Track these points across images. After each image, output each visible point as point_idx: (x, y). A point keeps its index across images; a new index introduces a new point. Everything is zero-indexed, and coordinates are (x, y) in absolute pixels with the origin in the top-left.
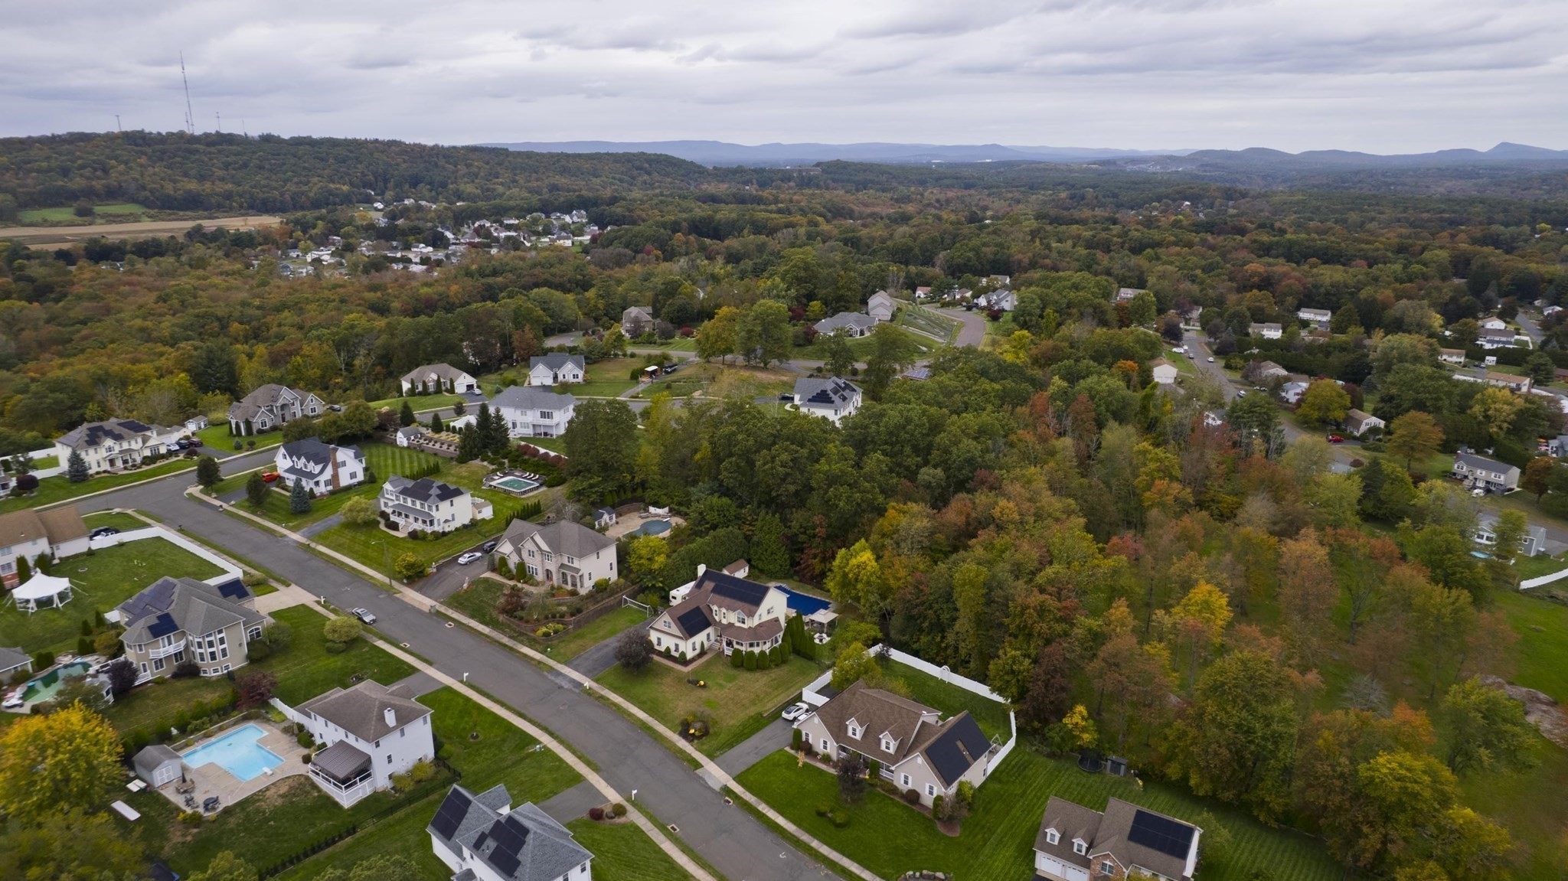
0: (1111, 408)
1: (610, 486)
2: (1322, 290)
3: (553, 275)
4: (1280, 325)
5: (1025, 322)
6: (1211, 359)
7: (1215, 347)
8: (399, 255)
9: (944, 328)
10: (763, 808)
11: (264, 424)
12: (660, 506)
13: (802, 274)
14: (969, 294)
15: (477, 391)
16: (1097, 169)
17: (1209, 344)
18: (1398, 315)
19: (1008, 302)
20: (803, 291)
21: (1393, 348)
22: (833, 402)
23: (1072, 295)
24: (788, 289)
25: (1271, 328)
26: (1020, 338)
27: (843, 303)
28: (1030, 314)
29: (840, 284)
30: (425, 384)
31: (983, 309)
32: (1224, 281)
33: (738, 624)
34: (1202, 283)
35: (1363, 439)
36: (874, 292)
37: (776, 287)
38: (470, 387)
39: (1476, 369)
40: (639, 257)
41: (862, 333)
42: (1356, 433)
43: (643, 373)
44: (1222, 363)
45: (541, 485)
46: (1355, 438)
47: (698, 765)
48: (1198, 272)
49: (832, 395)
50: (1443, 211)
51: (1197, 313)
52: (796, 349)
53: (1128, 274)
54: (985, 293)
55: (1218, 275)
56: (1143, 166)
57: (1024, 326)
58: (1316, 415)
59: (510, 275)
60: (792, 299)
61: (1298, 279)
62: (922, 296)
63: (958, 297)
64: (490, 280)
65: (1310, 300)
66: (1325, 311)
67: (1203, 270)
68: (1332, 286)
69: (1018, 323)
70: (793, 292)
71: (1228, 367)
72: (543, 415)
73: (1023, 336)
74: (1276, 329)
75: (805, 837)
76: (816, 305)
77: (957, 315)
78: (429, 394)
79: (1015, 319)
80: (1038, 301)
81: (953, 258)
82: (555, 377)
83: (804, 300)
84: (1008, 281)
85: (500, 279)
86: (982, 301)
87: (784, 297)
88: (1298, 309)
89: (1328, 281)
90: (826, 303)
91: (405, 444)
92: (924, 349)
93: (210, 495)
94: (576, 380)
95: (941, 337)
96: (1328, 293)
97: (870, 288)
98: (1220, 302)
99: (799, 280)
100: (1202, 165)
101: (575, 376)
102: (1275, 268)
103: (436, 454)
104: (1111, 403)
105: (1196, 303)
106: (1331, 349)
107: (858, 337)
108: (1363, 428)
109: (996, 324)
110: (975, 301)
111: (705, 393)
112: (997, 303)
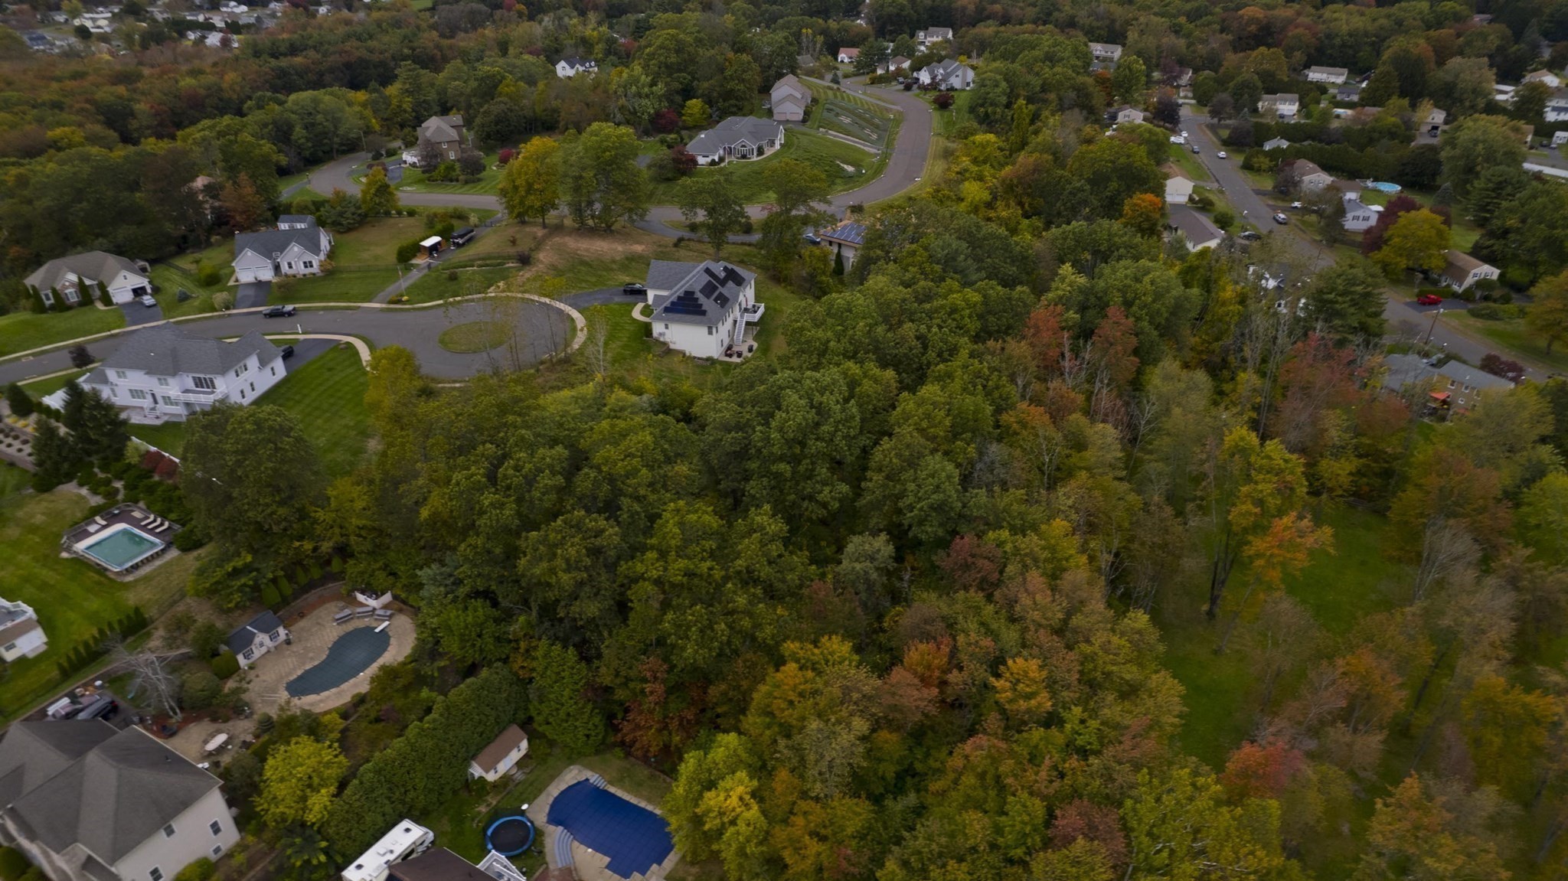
0: (1158, 320)
1: (270, 569)
2: (1337, 41)
3: (371, 51)
4: (1296, 96)
5: (987, 114)
6: (1222, 154)
7: (1225, 134)
8: (201, 18)
9: (877, 127)
12: (377, 594)
13: (673, 59)
14: (906, 65)
15: (148, 300)
17: (1212, 128)
18: (1449, 78)
19: (961, 77)
20: (676, 85)
21: (1476, 142)
22: (704, 313)
23: (1047, 72)
24: (653, 84)
25: (1285, 101)
26: (983, 146)
27: (733, 102)
28: (993, 104)
29: (728, 73)
30: (58, 291)
31: (925, 88)
32: (1214, 32)
34: (1188, 36)
35: (1467, 297)
36: (780, 76)
37: (635, 81)
38: (138, 292)
39: (1546, 152)
40: (498, 13)
41: (760, 152)
42: (1455, 287)
43: (416, 249)
44: (1239, 159)
45: (169, 545)
46: (1455, 295)
48: (1182, 20)
49: (702, 299)
51: (1187, 76)
52: (662, 187)
53: (1095, 24)
54: (928, 64)
55: (1209, 24)
57: (988, 122)
58: (1403, 263)
59: (312, 53)
60: (660, 99)
61: (1308, 28)
62: (846, 60)
63: (892, 68)
64: (284, 62)
65: (1321, 57)
66: (1337, 70)
67: (1188, 17)
68: (1350, 35)
69: (977, 116)
70: (660, 88)
71: (1247, 167)
72: (199, 382)
73: (988, 142)
74: (1292, 102)
76: (695, 105)
77: (891, 97)
78: (69, 308)
79: (972, 110)
80: (1004, 84)
81: (882, 6)
82: (277, 268)
83: (678, 99)
84: (950, 35)
85: (298, 60)
86: (925, 77)
87: (647, 96)
88: (1307, 66)
89: (1345, 28)
90: (710, 102)
92: (850, 169)
94: (309, 271)
95: (872, 142)
96: (1344, 45)
97: (772, 72)
98: (1212, 62)
99: (670, 69)
101: (308, 265)
102: (1276, 12)
104: (1158, 312)
105: (1183, 63)
106: (1376, 135)
107: (755, 159)
108: (1469, 281)
109: (946, 114)
110: (914, 74)
111: (509, 287)
112: (945, 80)
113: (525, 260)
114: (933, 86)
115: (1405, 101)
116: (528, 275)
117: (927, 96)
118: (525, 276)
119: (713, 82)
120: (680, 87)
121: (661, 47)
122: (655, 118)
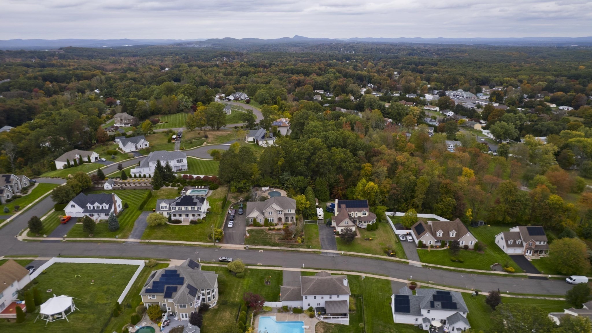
4: (320, 96)
10: (439, 266)
11: (8, 196)
12: (266, 186)
14: (223, 95)
15: (101, 160)
16: (176, 47)
19: (244, 96)
25: (318, 97)
30: (75, 160)
33: (362, 216)
38: (96, 158)
43: (172, 139)
45: (209, 190)
47: (408, 263)
50: (304, 57)
56: (192, 45)
60: (191, 102)
63: (217, 97)
66: (321, 90)
72: (178, 161)
73: (276, 107)
75: (459, 269)
78: (78, 165)
82: (136, 147)
88: (314, 90)
90: (203, 102)
91: (111, 188)
93: (43, 237)
100: (213, 44)
101: (146, 145)
103: (135, 189)
110: (227, 97)
111: (208, 143)
112: (240, 97)
113: (206, 137)
114: (236, 99)
115: (346, 94)
116: (210, 140)
117: (238, 101)
118: (209, 140)
119: (203, 97)
120: (194, 99)
121: (187, 89)
122: (192, 107)
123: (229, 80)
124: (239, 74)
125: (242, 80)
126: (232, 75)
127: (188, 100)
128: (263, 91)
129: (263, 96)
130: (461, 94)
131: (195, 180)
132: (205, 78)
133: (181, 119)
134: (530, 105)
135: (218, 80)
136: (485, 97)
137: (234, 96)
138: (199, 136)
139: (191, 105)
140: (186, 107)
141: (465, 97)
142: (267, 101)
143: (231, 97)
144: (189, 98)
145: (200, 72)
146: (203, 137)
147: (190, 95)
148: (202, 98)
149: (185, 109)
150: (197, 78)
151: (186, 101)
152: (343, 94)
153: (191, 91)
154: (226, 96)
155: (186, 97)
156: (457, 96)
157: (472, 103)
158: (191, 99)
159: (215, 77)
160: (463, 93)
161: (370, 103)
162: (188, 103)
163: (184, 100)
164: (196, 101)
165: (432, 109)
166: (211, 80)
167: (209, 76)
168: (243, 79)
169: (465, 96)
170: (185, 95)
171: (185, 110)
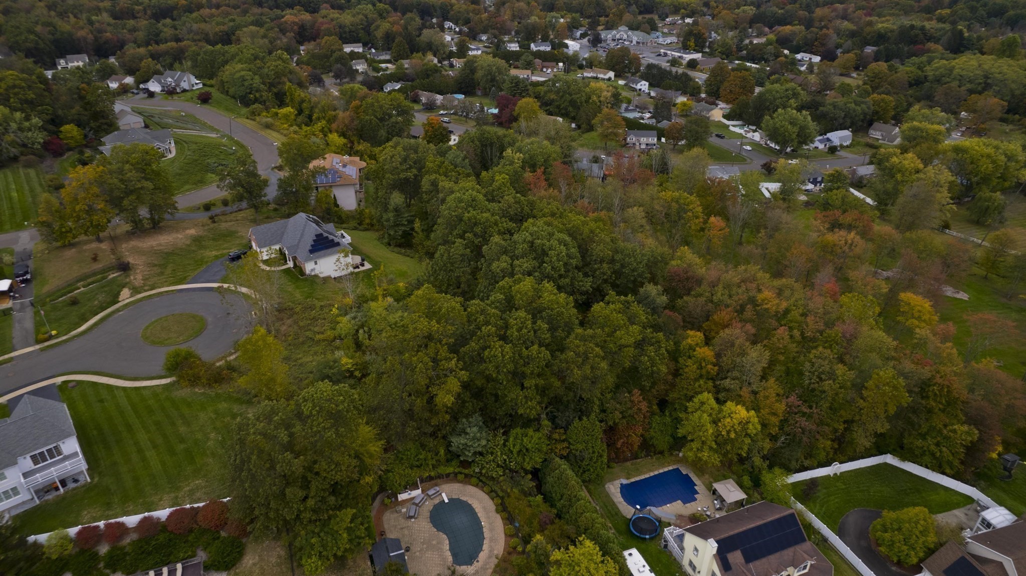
14: (128, 80)
25: (359, 64)
26: (288, 115)
57: (258, 103)
63: (113, 85)
72: (39, 459)
74: (363, 64)
76: (70, 129)
110: (142, 86)
111: (135, 290)
112: (178, 85)
113: (125, 268)
114: (170, 92)
115: (420, 54)
116: (139, 277)
117: (175, 97)
118: (137, 278)
119: (77, 108)
120: (49, 117)
121: (14, 86)
122: (46, 145)
123: (130, 31)
124: (149, 12)
125: (165, 30)
126: (134, 17)
127: (27, 124)
128: (243, 70)
129: (246, 83)
130: (625, 37)
131: (134, 536)
132: (65, 26)
133: (14, 194)
134: (759, 56)
135: (100, 31)
136: (669, 40)
137: (160, 82)
138: (97, 266)
139: (40, 137)
140: (24, 145)
141: (634, 42)
142: (257, 95)
143: (154, 86)
144: (27, 118)
145: (45, 12)
146: (110, 269)
147: (28, 106)
148: (74, 111)
149: (22, 154)
150: (38, 28)
151: (21, 129)
152: (415, 55)
153: (31, 95)
154: (138, 83)
155: (18, 115)
156: (618, 40)
157: (653, 55)
158: (35, 120)
159: (91, 23)
160: (630, 33)
161: (489, 77)
162: (30, 134)
163: (14, 126)
164: (54, 122)
165: (601, 76)
166: (81, 33)
167: (72, 19)
168: (166, 27)
169: (635, 39)
170: (14, 109)
171: (23, 158)
